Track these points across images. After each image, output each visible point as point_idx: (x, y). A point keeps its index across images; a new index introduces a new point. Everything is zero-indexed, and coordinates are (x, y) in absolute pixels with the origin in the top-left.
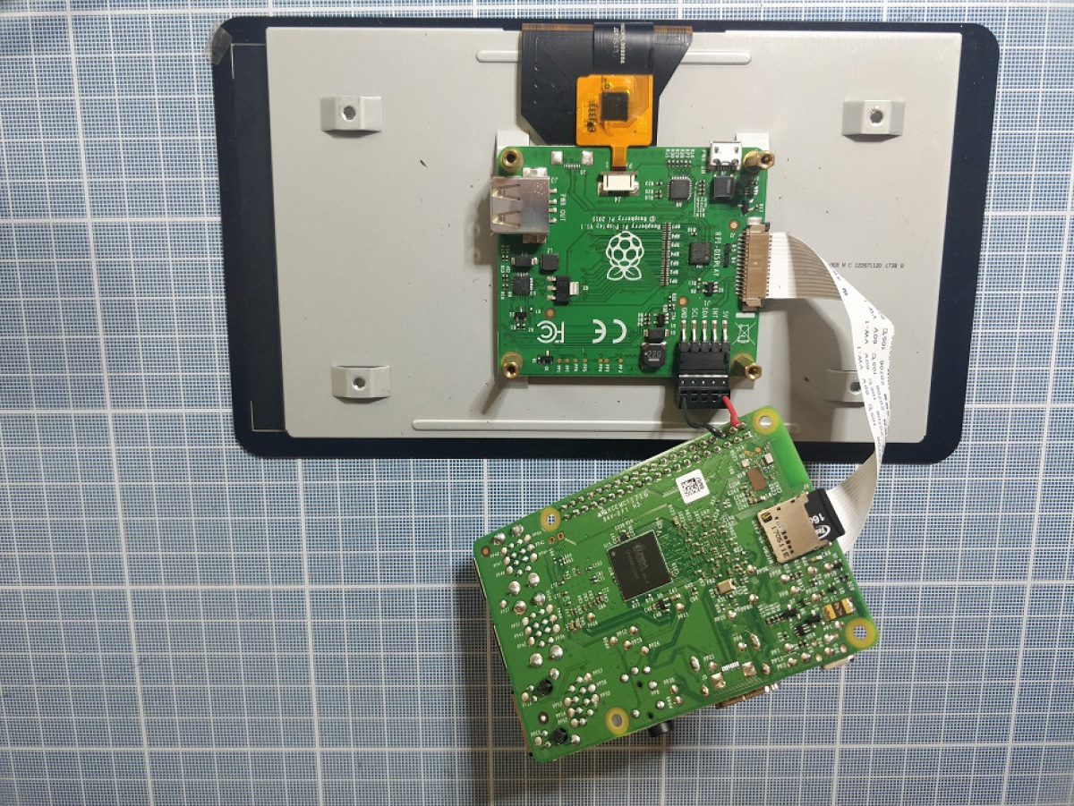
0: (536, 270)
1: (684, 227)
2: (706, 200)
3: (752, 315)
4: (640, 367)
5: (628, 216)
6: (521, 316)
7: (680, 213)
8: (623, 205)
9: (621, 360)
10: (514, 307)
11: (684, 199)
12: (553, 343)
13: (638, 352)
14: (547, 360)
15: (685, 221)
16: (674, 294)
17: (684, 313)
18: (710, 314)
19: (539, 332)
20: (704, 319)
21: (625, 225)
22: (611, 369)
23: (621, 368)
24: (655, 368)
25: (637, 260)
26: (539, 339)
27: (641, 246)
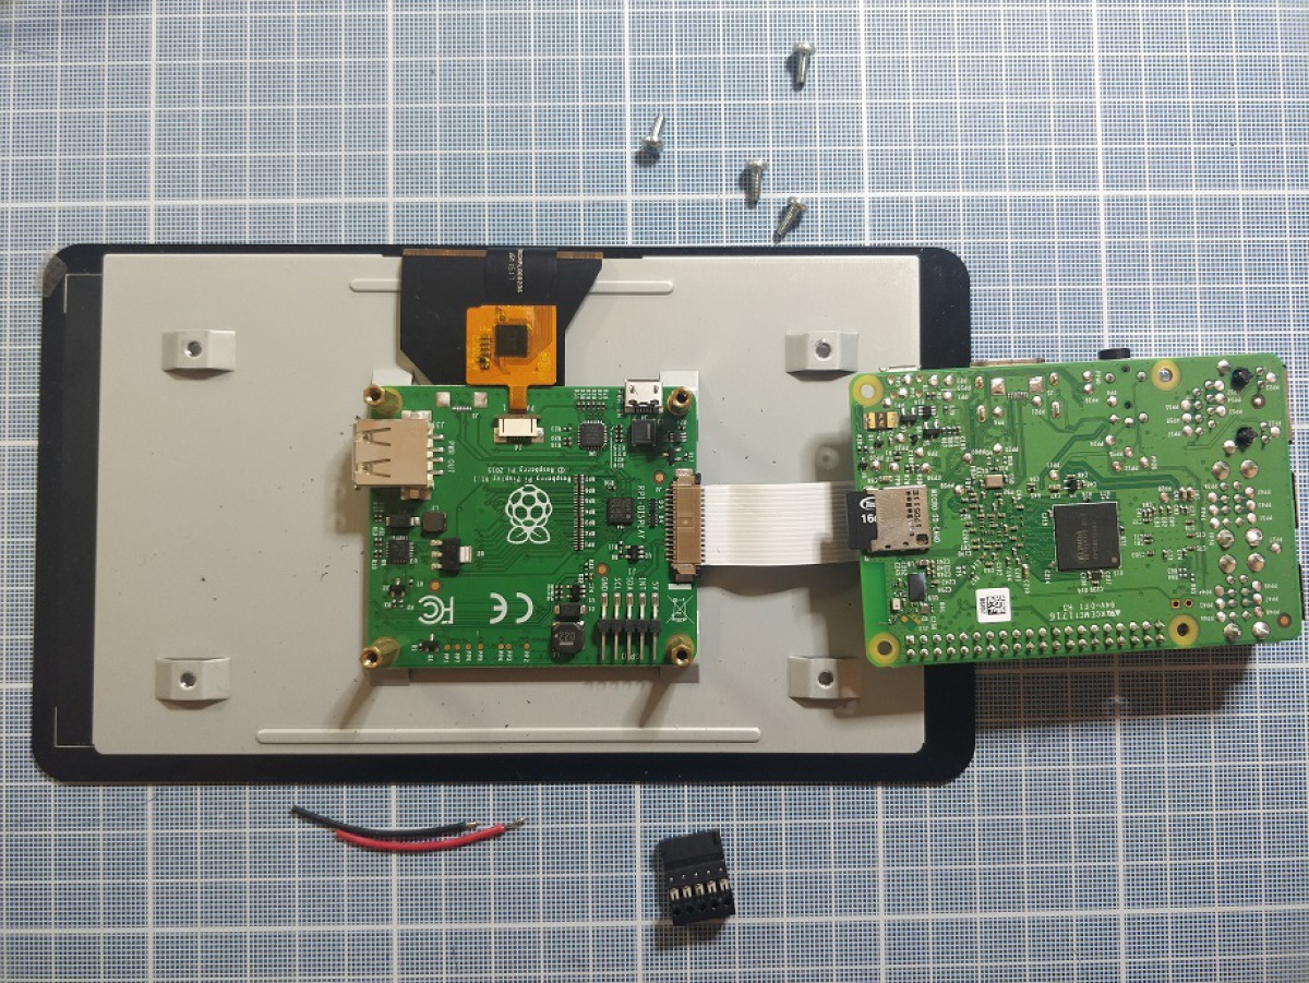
0: (418, 531)
2: (624, 448)
3: (688, 587)
4: (550, 655)
5: (531, 466)
6: (397, 590)
7: (594, 463)
8: (526, 454)
10: (389, 579)
11: (598, 447)
12: (439, 624)
13: (548, 634)
14: (430, 647)
15: (601, 473)
16: (591, 561)
17: (605, 585)
18: (636, 585)
19: (421, 610)
20: (630, 591)
21: (528, 477)
22: (514, 658)
23: (527, 656)
24: (568, 655)
25: (544, 520)
26: (420, 619)
27: (548, 502)
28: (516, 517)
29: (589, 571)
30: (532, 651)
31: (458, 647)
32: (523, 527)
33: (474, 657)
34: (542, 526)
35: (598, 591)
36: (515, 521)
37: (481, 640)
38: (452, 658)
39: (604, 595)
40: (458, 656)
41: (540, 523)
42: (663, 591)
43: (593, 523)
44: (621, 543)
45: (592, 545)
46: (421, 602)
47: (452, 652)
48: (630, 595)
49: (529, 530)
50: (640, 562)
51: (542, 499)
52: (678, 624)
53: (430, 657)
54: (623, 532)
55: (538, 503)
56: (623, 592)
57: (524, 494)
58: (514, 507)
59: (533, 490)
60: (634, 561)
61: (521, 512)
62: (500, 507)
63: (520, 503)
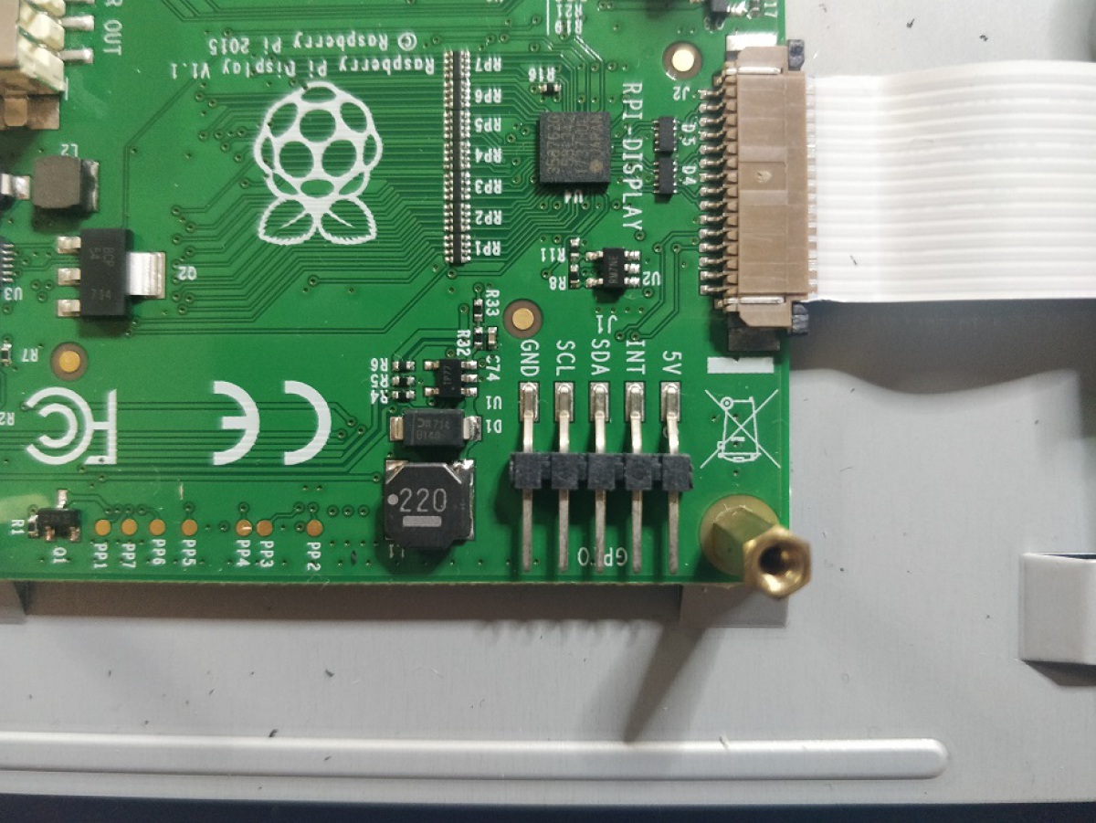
1: (514, 65)
3: (764, 366)
4: (380, 555)
5: (323, 32)
7: (497, 21)
9: (314, 526)
12: (78, 464)
13: (372, 495)
14: (58, 525)
15: (520, 46)
16: (492, 293)
17: (530, 361)
18: (618, 361)
19: (33, 426)
20: (599, 379)
21: (317, 61)
22: (281, 558)
23: (315, 555)
24: (431, 552)
25: (359, 178)
26: (32, 450)
27: (371, 128)
28: (280, 170)
29: (486, 322)
30: (330, 543)
31: (129, 526)
32: (301, 197)
33: (174, 556)
34: (352, 197)
35: (513, 379)
36: (280, 182)
37: (189, 508)
38: (116, 559)
39: (529, 388)
40: (129, 552)
41: (347, 189)
42: (693, 378)
43: (495, 186)
44: (576, 242)
45: (494, 248)
46: (31, 403)
47: (114, 541)
48: (600, 388)
49: (317, 208)
50: (628, 296)
51: (355, 120)
52: (735, 468)
53: (58, 553)
54: (582, 212)
55: (342, 132)
56: (582, 380)
57: (304, 107)
58: (278, 143)
59: (324, 94)
60: (611, 293)
61: (296, 158)
62: (238, 146)
63: (294, 134)
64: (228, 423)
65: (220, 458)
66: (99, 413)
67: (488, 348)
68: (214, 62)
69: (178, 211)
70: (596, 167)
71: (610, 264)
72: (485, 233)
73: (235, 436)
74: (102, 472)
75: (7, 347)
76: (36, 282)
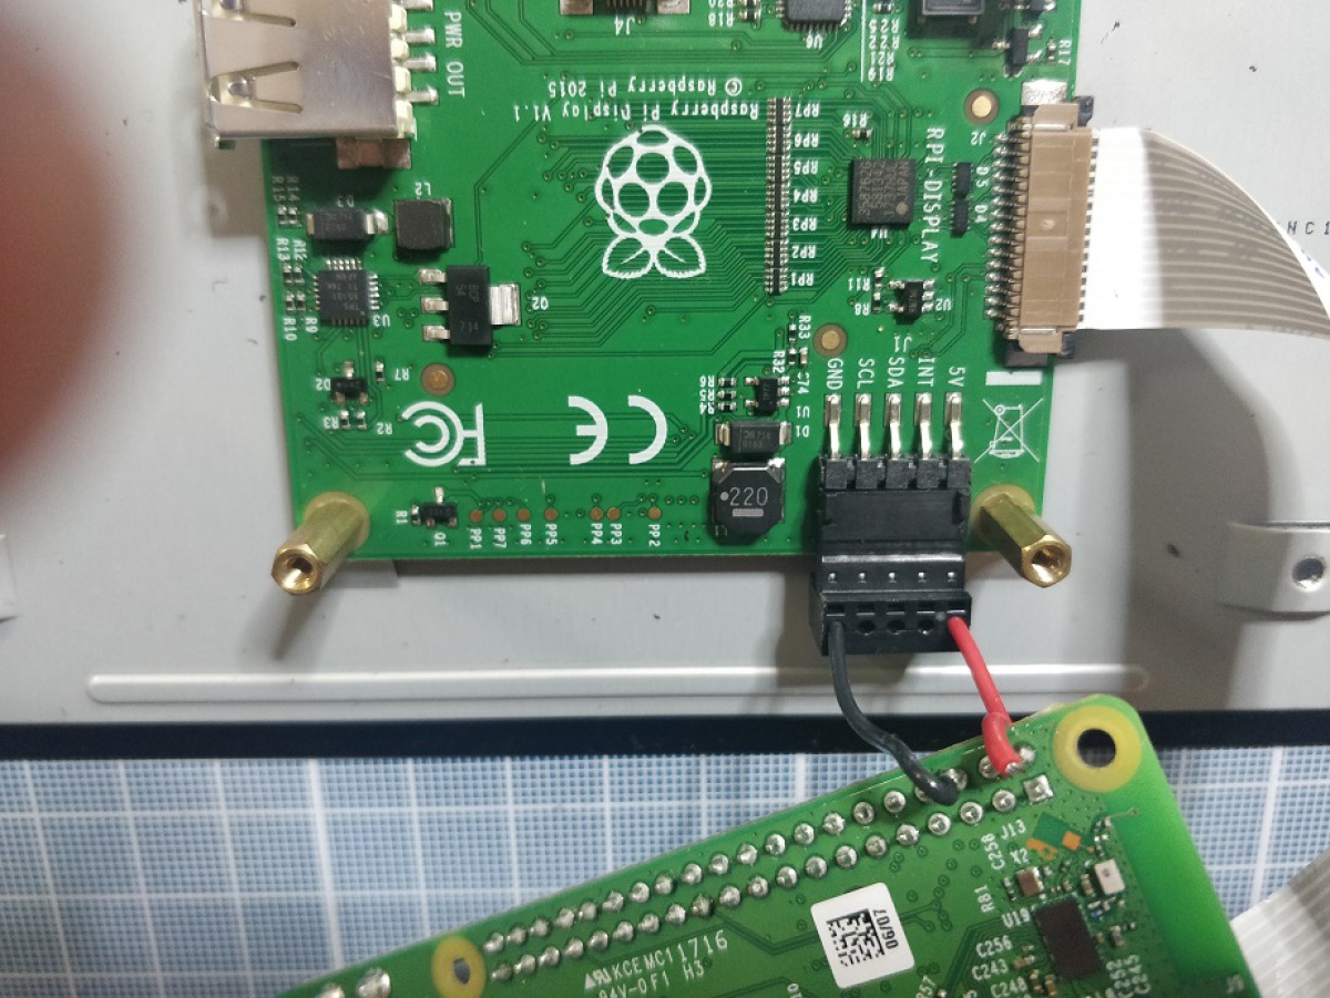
0: (386, 247)
1: (831, 111)
2: (896, 25)
3: (1033, 378)
4: (710, 531)
5: (657, 77)
6: (349, 391)
7: (816, 67)
8: (643, 43)
9: (655, 512)
10: (328, 364)
11: (829, 25)
12: (453, 465)
13: (703, 487)
14: (438, 515)
15: (836, 92)
16: (805, 318)
17: (835, 376)
18: (911, 374)
19: (409, 435)
20: (895, 390)
21: (651, 106)
22: (627, 537)
23: (656, 534)
24: (748, 533)
25: (692, 216)
26: (409, 454)
27: (701, 171)
28: (619, 210)
29: (799, 344)
30: (668, 525)
31: (499, 514)
32: (639, 235)
33: (537, 538)
34: (685, 235)
35: (819, 390)
36: (620, 221)
37: (551, 500)
38: (489, 540)
39: (835, 399)
40: (501, 535)
41: (681, 227)
43: (811, 224)
44: (879, 273)
45: (808, 279)
46: (406, 415)
47: (487, 527)
48: (895, 399)
49: (653, 245)
50: (923, 320)
51: (687, 164)
52: (1002, 463)
53: (439, 538)
54: (886, 247)
55: (675, 174)
56: (879, 391)
57: (640, 150)
58: (617, 185)
59: (656, 138)
60: (907, 319)
61: (634, 199)
62: (581, 186)
63: (631, 175)
64: (582, 430)
65: (576, 459)
66: (468, 422)
67: (800, 366)
68: (554, 104)
69: (529, 247)
70: (902, 208)
71: (910, 295)
72: (801, 266)
73: (590, 440)
74: (473, 471)
75: (380, 367)
76: (402, 310)
